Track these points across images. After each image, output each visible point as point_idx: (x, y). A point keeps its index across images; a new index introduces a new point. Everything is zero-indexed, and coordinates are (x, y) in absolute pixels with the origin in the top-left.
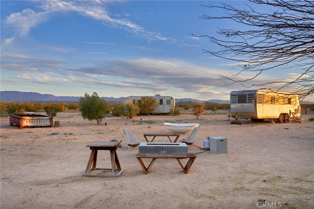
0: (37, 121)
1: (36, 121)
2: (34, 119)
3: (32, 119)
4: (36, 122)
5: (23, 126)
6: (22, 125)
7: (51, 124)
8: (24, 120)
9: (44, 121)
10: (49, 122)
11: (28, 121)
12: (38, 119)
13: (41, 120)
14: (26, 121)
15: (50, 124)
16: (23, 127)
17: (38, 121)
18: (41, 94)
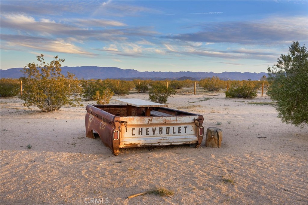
0: (161, 131)
1: (158, 128)
2: (152, 125)
3: (147, 122)
4: (157, 132)
5: (121, 146)
6: (118, 142)
7: (199, 137)
8: (123, 128)
9: (179, 130)
10: (193, 132)
11: (136, 132)
12: (165, 124)
13: (171, 127)
14: (130, 129)
15: (196, 138)
16: (121, 149)
17: (164, 128)
18: (122, 69)
